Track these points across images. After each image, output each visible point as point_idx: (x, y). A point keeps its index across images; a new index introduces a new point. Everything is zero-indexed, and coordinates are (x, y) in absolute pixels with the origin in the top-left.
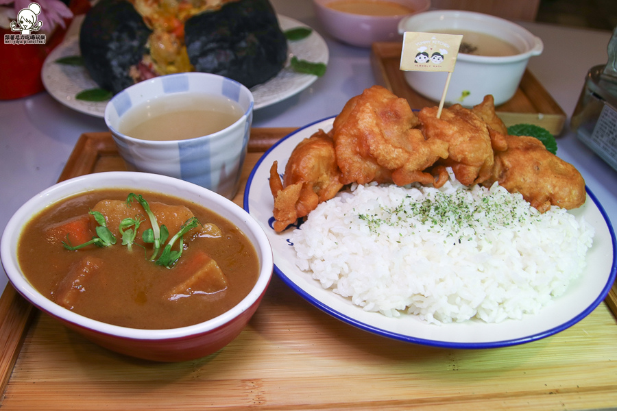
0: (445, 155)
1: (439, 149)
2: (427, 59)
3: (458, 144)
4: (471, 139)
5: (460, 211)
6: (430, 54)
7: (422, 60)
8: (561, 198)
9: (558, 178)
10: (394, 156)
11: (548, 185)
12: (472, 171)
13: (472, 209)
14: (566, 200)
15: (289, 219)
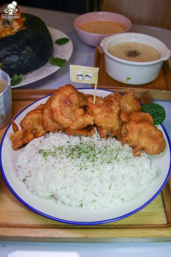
0: (92, 123)
1: (89, 120)
2: (83, 78)
3: (99, 118)
4: (106, 116)
5: (91, 152)
6: (84, 75)
7: (80, 78)
8: (148, 150)
9: (149, 139)
10: (65, 122)
11: (144, 142)
12: (105, 132)
13: (97, 152)
14: (151, 150)
15: (18, 145)
